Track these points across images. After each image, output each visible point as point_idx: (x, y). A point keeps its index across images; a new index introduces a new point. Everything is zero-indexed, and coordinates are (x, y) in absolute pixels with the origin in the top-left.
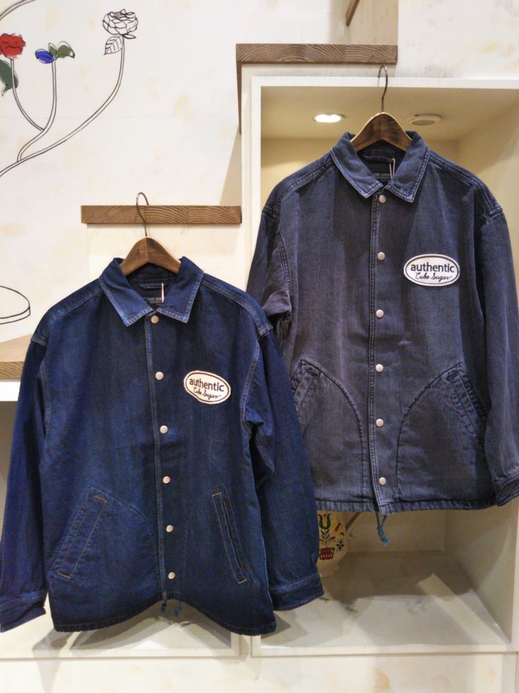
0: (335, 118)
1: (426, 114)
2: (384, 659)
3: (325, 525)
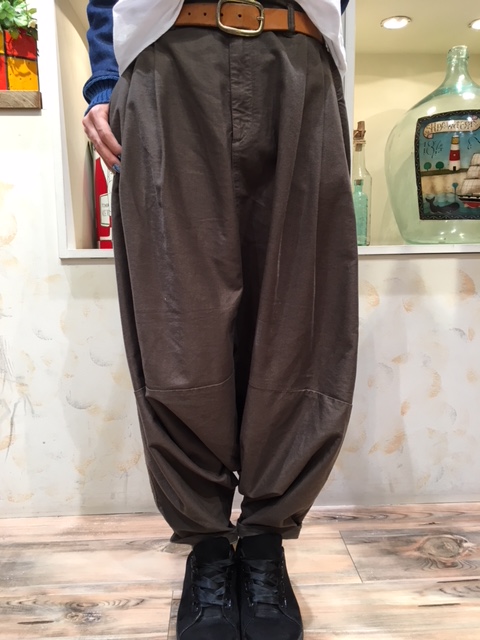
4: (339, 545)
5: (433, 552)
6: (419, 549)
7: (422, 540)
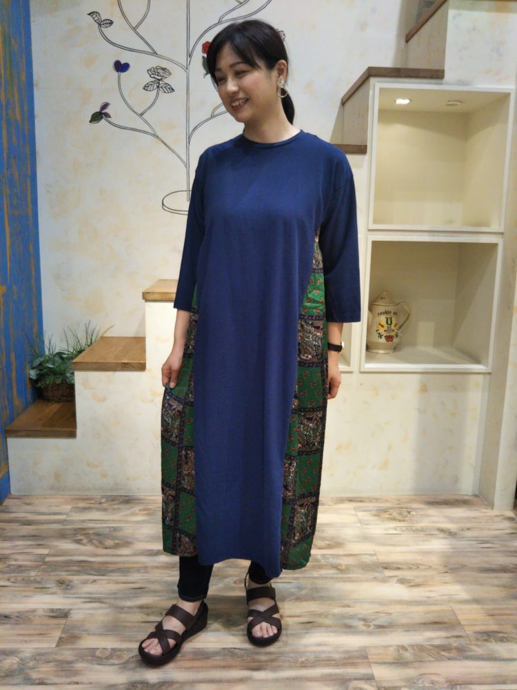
0: (406, 102)
1: (454, 101)
2: (425, 376)
3: (389, 323)
4: (353, 512)
5: (396, 515)
6: (390, 514)
7: (391, 511)
